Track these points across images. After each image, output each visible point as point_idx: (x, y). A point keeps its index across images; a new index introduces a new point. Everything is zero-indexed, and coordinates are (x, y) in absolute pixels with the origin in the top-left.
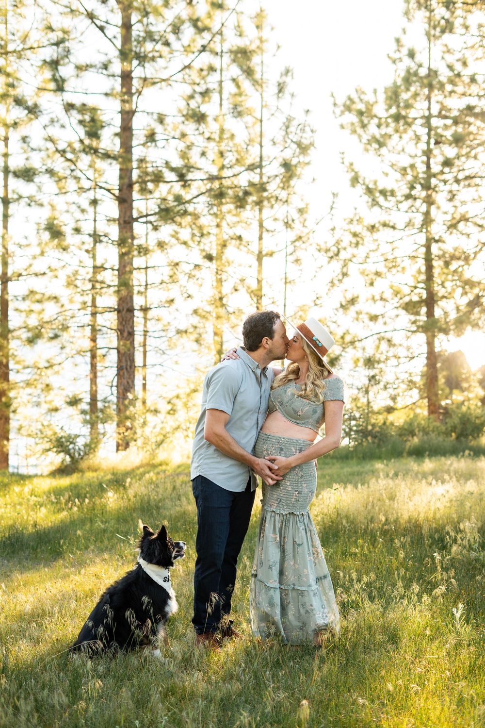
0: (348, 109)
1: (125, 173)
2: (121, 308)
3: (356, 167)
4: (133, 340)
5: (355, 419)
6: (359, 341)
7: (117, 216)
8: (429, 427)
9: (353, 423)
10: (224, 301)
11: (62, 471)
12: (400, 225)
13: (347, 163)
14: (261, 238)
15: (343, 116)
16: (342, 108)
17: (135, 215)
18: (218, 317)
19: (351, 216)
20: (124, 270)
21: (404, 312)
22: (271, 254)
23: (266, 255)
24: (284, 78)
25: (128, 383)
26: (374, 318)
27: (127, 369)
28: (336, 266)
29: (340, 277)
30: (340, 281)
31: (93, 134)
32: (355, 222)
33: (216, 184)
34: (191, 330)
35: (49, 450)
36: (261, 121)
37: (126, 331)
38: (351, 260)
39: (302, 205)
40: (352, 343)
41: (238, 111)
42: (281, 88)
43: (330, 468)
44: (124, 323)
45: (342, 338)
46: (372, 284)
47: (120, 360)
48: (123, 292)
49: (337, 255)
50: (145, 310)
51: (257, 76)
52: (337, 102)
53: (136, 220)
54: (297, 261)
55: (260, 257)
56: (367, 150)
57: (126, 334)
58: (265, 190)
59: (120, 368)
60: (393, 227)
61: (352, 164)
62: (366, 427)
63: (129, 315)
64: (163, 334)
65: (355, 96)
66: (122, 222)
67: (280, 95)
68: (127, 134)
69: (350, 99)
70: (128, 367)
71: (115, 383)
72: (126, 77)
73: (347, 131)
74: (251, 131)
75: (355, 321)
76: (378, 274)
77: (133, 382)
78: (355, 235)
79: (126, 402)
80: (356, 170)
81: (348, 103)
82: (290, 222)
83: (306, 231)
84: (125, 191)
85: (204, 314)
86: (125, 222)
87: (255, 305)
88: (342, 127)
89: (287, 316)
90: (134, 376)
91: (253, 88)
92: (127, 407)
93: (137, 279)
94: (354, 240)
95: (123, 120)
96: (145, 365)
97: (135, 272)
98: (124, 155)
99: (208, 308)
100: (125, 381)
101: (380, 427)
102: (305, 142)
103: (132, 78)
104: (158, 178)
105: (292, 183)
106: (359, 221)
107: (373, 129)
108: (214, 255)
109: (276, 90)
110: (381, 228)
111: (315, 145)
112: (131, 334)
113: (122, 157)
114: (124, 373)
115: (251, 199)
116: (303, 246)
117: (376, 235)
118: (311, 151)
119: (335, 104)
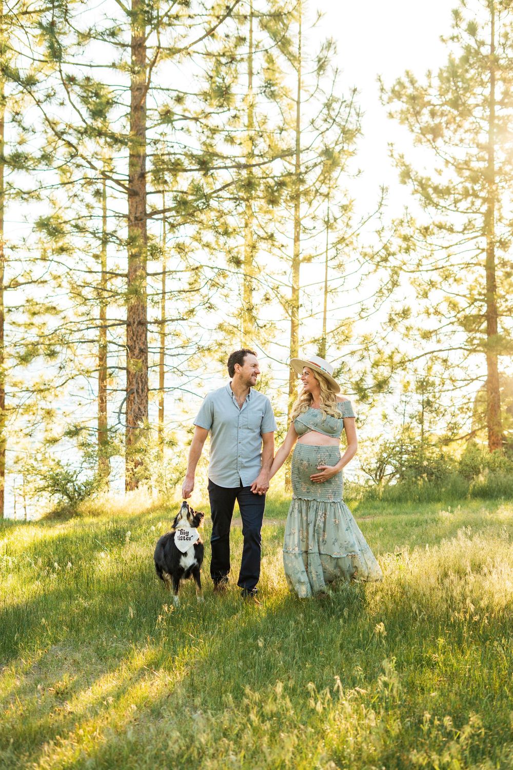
0: (397, 95)
1: (137, 159)
2: (132, 321)
3: (407, 161)
4: (146, 359)
5: (407, 452)
6: (410, 360)
7: (126, 212)
8: (494, 462)
9: (405, 457)
10: (254, 312)
11: (59, 515)
12: (458, 227)
13: (396, 156)
14: (297, 239)
15: (391, 104)
16: (390, 94)
17: (149, 210)
18: (246, 333)
19: (401, 217)
20: (135, 275)
21: (462, 329)
22: (309, 259)
23: (304, 259)
24: (325, 53)
25: (139, 409)
26: (426, 335)
27: (138, 392)
28: (384, 274)
29: (390, 286)
30: (390, 291)
31: (98, 113)
32: (405, 224)
33: (244, 173)
34: (215, 347)
35: (43, 489)
36: (298, 103)
37: (137, 348)
38: (401, 269)
39: (345, 202)
40: (402, 363)
41: (270, 90)
42: (321, 66)
43: (381, 513)
44: (135, 338)
45: (391, 357)
46: (426, 295)
47: (130, 382)
48: (133, 301)
49: (386, 260)
50: (161, 323)
51: (293, 49)
52: (384, 87)
53: (150, 216)
54: (340, 266)
55: (296, 263)
56: (420, 141)
57: (137, 352)
58: (302, 181)
59: (129, 391)
60: (451, 230)
61: (402, 157)
62: (421, 462)
63: (141, 329)
64: (181, 351)
65: (405, 81)
66: (132, 218)
67: (321, 73)
68: (140, 114)
69: (400, 83)
70: (140, 391)
71: (124, 410)
72: (138, 46)
73: (396, 121)
74: (286, 115)
75: (406, 339)
76: (432, 284)
77: (146, 407)
78: (406, 239)
79: (137, 432)
80: (407, 163)
81: (397, 88)
82: (332, 221)
83: (350, 232)
84: (136, 182)
85: (231, 328)
86: (136, 218)
87: (290, 319)
88: (391, 115)
89: (327, 332)
90: (147, 401)
91: (289, 63)
92: (137, 438)
93: (151, 286)
94: (404, 245)
95: (134, 98)
96: (162, 389)
97: (149, 278)
98: (134, 138)
99: (234, 322)
100: (135, 407)
101: (437, 462)
102: (350, 126)
103: (145, 48)
104: (176, 168)
105: (334, 174)
106: (411, 222)
107: (425, 117)
108: (242, 258)
109: (315, 66)
110: (436, 230)
111: (362, 131)
112: (144, 352)
113: (132, 141)
114: (134, 398)
115: (286, 192)
116: (347, 249)
117: (429, 239)
118: (358, 139)
119: (382, 90)
